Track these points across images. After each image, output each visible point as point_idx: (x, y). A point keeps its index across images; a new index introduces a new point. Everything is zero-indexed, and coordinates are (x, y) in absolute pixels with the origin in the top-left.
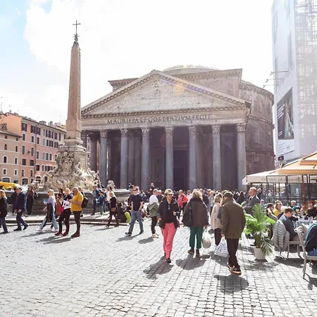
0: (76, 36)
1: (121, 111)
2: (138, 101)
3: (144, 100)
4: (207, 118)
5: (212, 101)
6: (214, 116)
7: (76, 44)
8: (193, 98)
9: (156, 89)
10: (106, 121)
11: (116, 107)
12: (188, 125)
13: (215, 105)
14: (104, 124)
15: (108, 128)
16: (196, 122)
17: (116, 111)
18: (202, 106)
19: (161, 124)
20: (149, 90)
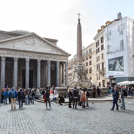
0: (79, 20)
1: (15, 48)
2: (24, 45)
3: (27, 45)
4: (55, 58)
5: (57, 52)
6: (58, 58)
7: (79, 23)
8: (50, 49)
9: (34, 41)
10: (6, 52)
11: (12, 46)
12: (47, 60)
13: (58, 53)
14: (4, 54)
15: (7, 56)
16: (51, 59)
17: (12, 48)
18: (53, 53)
19: (35, 58)
20: (30, 41)
